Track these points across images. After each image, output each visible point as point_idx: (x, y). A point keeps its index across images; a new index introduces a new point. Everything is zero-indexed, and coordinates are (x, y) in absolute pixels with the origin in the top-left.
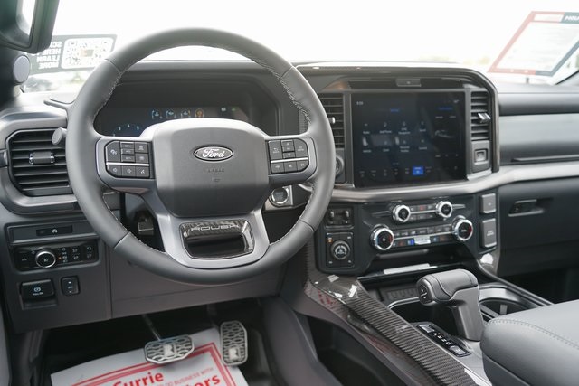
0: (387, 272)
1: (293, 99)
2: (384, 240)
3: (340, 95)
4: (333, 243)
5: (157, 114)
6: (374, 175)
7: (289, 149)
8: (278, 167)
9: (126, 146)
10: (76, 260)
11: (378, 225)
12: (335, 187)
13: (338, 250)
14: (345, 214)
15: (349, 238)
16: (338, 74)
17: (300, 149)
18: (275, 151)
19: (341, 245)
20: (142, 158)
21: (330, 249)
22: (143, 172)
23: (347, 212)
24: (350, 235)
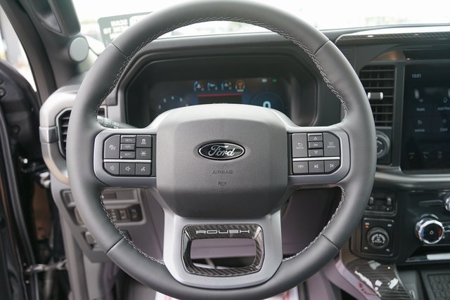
0: (431, 257)
1: (327, 81)
2: (432, 232)
3: (392, 67)
4: (370, 228)
5: (199, 86)
6: (425, 157)
7: (316, 145)
8: (301, 166)
9: (127, 140)
10: (124, 219)
11: (426, 215)
12: (378, 170)
13: (376, 239)
14: (386, 200)
15: (389, 225)
16: (391, 43)
17: (330, 145)
18: (299, 147)
19: (379, 233)
20: (143, 153)
21: (366, 236)
22: (143, 169)
23: (389, 199)
24: (391, 223)
